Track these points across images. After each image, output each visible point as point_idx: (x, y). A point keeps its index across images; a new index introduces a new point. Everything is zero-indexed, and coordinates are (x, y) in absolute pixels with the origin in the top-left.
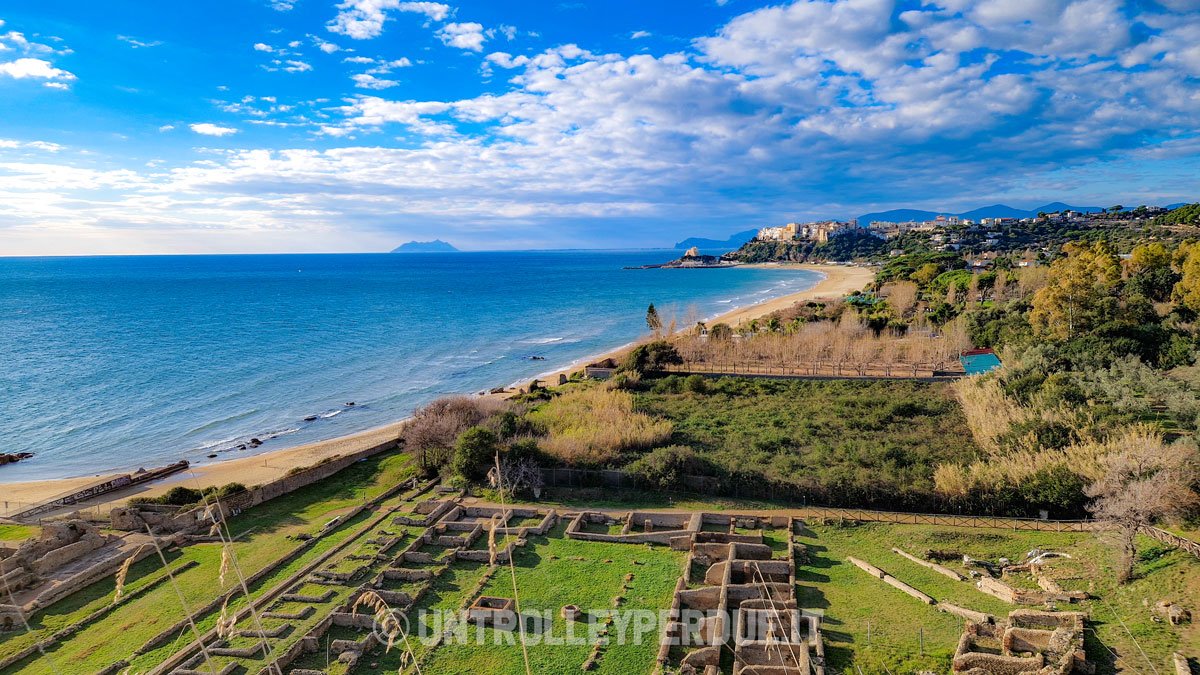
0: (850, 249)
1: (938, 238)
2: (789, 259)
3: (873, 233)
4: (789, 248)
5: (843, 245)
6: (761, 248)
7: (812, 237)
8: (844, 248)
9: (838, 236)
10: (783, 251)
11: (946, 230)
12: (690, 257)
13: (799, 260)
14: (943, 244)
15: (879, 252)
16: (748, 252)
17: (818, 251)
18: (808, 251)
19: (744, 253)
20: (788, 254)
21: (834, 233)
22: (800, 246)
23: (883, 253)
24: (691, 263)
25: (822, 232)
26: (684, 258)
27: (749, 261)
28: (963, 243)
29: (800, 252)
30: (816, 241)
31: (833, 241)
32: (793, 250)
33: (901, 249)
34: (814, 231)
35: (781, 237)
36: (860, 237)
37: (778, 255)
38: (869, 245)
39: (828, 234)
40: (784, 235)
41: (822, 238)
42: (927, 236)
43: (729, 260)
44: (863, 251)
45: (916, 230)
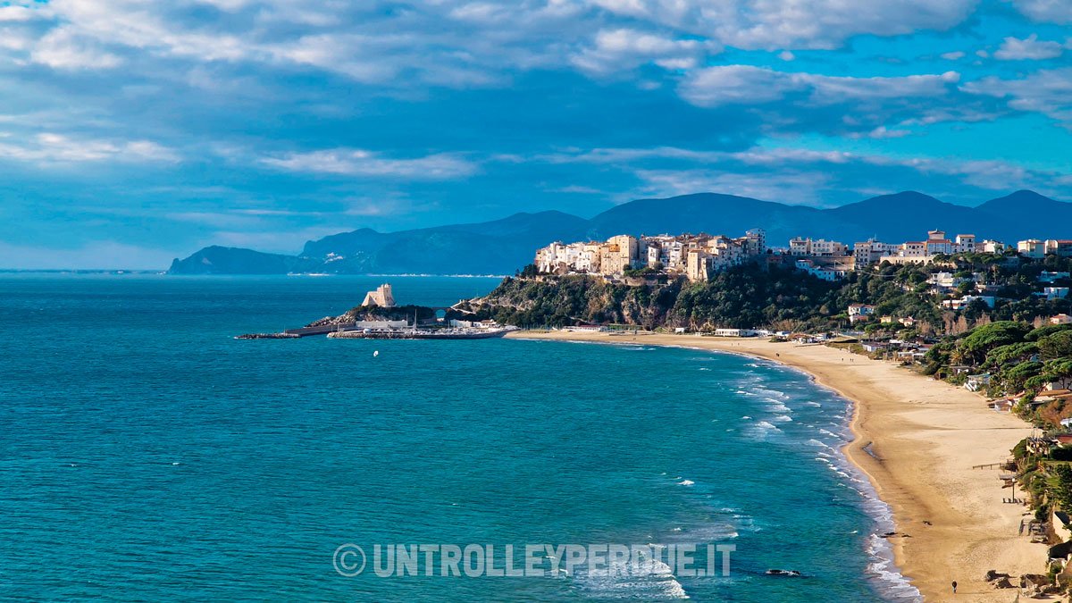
0: (759, 299)
1: (945, 280)
2: (621, 320)
3: (803, 264)
4: (620, 293)
5: (744, 290)
6: (550, 292)
7: (670, 268)
8: (747, 298)
9: (730, 271)
10: (605, 299)
11: (958, 262)
12: (376, 311)
13: (648, 322)
14: (959, 297)
15: (824, 309)
16: (516, 301)
17: (689, 302)
18: (666, 300)
19: (505, 302)
20: (617, 307)
21: (721, 261)
22: (645, 290)
23: (834, 311)
24: (383, 325)
25: (693, 259)
26: (361, 313)
27: (524, 322)
28: (1000, 294)
29: (647, 304)
30: (682, 279)
31: (720, 281)
32: (630, 295)
33: (868, 302)
34: (675, 256)
35: (597, 266)
36: (775, 273)
37: (593, 307)
38: (799, 293)
39: (708, 264)
40: (604, 262)
41: (695, 272)
42: (920, 275)
43: (472, 318)
44: (789, 305)
45: (892, 260)
